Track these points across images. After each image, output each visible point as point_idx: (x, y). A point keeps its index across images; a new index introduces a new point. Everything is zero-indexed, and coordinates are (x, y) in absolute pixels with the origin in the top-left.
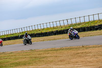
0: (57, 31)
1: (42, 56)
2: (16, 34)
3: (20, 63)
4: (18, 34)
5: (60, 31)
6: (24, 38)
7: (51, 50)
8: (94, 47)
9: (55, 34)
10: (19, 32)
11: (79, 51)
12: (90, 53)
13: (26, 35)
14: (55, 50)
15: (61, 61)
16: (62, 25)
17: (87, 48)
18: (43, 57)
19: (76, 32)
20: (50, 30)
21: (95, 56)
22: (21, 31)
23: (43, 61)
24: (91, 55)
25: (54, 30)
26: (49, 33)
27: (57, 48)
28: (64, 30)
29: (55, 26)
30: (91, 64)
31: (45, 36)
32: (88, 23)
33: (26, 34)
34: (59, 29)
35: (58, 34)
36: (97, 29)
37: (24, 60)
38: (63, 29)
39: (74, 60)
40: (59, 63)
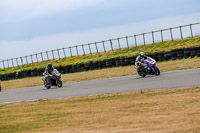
0: (91, 62)
1: (62, 111)
2: (10, 68)
3: (18, 125)
4: (15, 68)
5: (97, 63)
6: (46, 75)
7: (80, 101)
8: (163, 93)
9: (87, 69)
10: (16, 65)
11: (135, 102)
12: (156, 104)
13: (50, 68)
14: (87, 100)
15: (99, 121)
16: (101, 50)
17: (149, 96)
18: (65, 115)
19: (153, 61)
20: (78, 62)
21: (165, 110)
22: (20, 64)
23: (65, 121)
24: (158, 108)
25: (86, 61)
26: (75, 66)
27: (91, 96)
28: (105, 61)
29: (87, 52)
30: (158, 126)
31: (68, 72)
32: (151, 46)
33: (50, 66)
34: (95, 60)
35: (93, 69)
36: (168, 59)
37: (25, 120)
38: (102, 58)
39: (125, 119)
40: (96, 125)
